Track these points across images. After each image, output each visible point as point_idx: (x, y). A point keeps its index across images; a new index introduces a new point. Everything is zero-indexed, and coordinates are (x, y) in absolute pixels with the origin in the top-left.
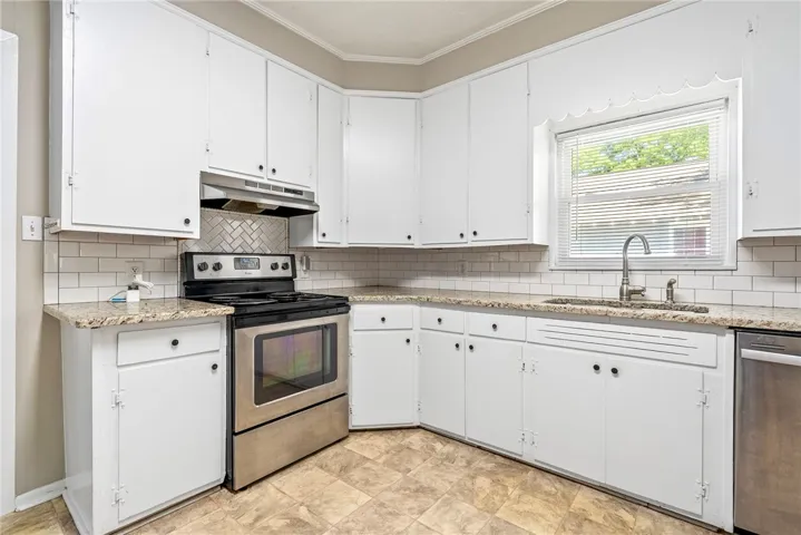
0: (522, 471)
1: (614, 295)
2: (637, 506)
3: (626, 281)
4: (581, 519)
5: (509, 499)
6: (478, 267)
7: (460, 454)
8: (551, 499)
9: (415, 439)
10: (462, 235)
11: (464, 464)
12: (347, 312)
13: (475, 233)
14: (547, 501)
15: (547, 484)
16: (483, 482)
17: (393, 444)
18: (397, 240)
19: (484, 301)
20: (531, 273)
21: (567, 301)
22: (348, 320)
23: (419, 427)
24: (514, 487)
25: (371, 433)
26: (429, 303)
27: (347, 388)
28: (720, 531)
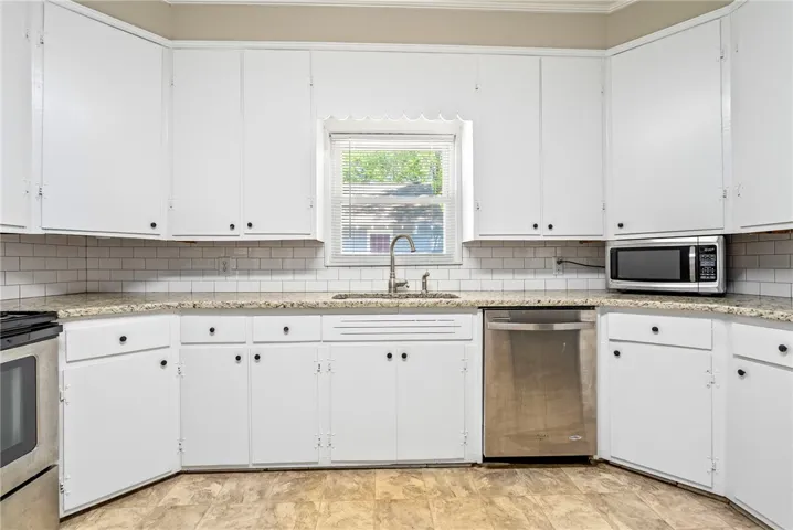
0: (320, 478)
2: (420, 470)
3: (393, 276)
4: (388, 502)
5: (320, 515)
7: (247, 487)
8: (357, 496)
9: (179, 491)
10: (232, 226)
11: (256, 497)
12: (56, 336)
13: (250, 225)
14: (354, 499)
15: (348, 482)
16: (285, 509)
17: (144, 511)
18: (139, 229)
19: (274, 302)
20: (305, 270)
21: (346, 297)
22: (56, 348)
23: (178, 474)
24: (320, 498)
25: (100, 510)
26: (196, 309)
27: (56, 455)
28: (474, 465)
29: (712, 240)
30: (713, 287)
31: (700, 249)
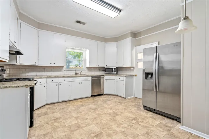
1: (74, 74)
3: (76, 72)
6: (48, 70)
10: (51, 63)
13: (54, 63)
18: (33, 64)
20: (60, 71)
28: (90, 97)
29: (115, 68)
30: (115, 73)
31: (114, 69)
